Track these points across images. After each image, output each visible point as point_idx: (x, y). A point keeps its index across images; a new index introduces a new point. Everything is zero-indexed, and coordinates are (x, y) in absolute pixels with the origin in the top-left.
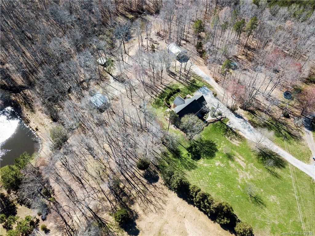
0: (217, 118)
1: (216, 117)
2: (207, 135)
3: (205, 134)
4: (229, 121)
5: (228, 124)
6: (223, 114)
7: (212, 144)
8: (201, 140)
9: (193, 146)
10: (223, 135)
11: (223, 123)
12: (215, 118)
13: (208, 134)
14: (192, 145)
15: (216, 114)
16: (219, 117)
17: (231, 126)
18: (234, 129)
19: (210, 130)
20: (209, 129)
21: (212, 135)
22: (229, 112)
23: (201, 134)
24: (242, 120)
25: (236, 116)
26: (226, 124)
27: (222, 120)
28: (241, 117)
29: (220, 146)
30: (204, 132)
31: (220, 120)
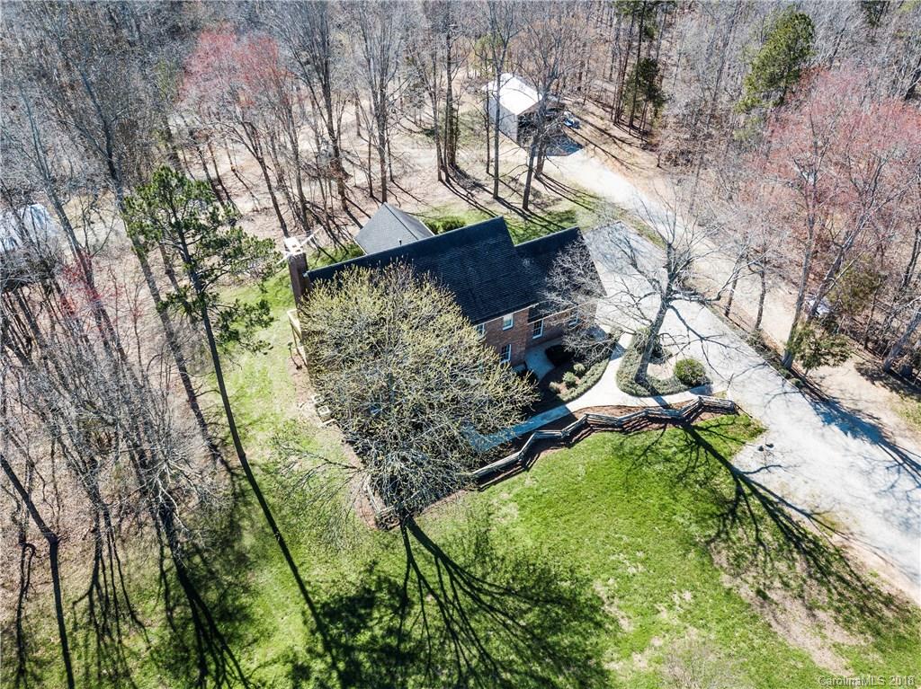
0: (667, 407)
1: (654, 393)
2: (549, 513)
3: (537, 498)
4: (761, 441)
5: (746, 459)
6: (717, 388)
7: (569, 603)
8: (482, 547)
9: (383, 595)
10: (688, 543)
11: (708, 447)
12: (651, 402)
13: (562, 507)
14: (383, 581)
15: (661, 373)
16: (683, 399)
17: (771, 482)
18: (796, 516)
19: (591, 477)
20: (581, 470)
21: (595, 520)
22: (770, 380)
23: (501, 493)
24: (879, 453)
25: (829, 419)
26: (734, 462)
27: (698, 422)
28: (875, 434)
29: (645, 631)
30: (528, 482)
31: (683, 420)
